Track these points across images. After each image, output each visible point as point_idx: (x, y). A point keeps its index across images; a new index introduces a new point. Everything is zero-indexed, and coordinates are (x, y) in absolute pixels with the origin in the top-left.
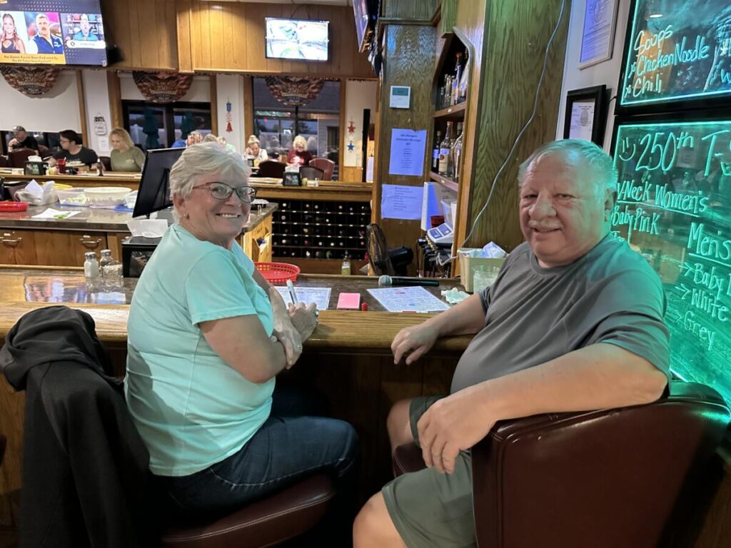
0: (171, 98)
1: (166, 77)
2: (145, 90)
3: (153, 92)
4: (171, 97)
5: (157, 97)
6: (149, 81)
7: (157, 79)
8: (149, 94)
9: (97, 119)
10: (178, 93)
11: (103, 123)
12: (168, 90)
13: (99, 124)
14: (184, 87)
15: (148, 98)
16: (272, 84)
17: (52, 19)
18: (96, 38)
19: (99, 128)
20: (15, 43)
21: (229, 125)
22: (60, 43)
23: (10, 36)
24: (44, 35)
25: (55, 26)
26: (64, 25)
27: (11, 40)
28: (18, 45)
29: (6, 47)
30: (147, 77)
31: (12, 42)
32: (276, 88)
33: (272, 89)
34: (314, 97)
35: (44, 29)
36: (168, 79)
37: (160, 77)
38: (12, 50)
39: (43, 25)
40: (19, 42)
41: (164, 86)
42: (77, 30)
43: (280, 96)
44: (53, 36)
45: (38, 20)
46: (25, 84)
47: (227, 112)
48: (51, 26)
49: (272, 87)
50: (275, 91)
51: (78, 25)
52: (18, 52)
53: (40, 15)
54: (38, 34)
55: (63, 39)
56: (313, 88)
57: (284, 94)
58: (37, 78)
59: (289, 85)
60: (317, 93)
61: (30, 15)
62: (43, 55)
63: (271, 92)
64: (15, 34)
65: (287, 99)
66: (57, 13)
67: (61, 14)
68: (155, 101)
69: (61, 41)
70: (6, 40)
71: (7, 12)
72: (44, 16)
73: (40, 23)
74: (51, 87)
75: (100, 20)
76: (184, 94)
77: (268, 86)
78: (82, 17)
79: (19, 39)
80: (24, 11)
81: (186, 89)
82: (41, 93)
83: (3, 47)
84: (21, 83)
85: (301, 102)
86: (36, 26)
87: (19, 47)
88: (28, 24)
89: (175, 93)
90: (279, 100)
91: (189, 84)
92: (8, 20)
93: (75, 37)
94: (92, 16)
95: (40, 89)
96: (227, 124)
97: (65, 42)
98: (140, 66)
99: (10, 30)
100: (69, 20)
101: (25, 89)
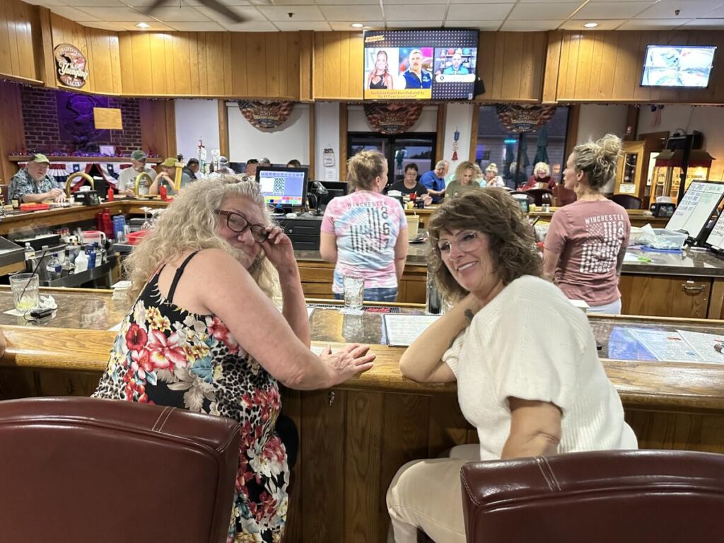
0: (398, 129)
1: (396, 108)
2: (375, 122)
3: (382, 123)
4: (400, 127)
5: (385, 128)
6: (379, 113)
7: (388, 110)
8: (378, 126)
9: (327, 151)
10: (406, 125)
11: (332, 154)
12: (398, 121)
13: (327, 156)
14: (414, 117)
15: (377, 130)
16: (502, 112)
17: (426, 54)
18: (467, 71)
19: (328, 159)
20: (384, 79)
21: (455, 154)
22: (429, 77)
23: (380, 73)
24: (415, 70)
25: (427, 61)
26: (437, 60)
27: (381, 76)
28: (386, 82)
29: (375, 83)
30: (377, 109)
31: (382, 78)
32: (506, 116)
33: (501, 117)
34: (545, 123)
35: (416, 64)
36: (398, 111)
37: (390, 108)
38: (380, 86)
39: (415, 61)
40: (389, 78)
41: (393, 117)
42: (448, 64)
43: (510, 123)
44: (424, 70)
45: (412, 55)
46: (259, 118)
47: (454, 141)
48: (424, 60)
49: (502, 114)
50: (505, 118)
51: (450, 59)
52: (386, 88)
53: (415, 50)
54: (409, 69)
55: (433, 72)
56: (545, 114)
57: (514, 121)
58: (271, 112)
59: (520, 112)
60: (548, 119)
61: (405, 51)
62: (409, 90)
63: (501, 120)
64: (386, 71)
65: (517, 126)
66: (432, 48)
67: (436, 49)
68: (383, 132)
69: (431, 76)
70: (376, 76)
71: (382, 49)
72: (419, 51)
73: (413, 59)
74: (285, 120)
75: (475, 53)
76: (412, 125)
77: (498, 113)
78: (456, 52)
79: (389, 75)
80: (400, 47)
81: (416, 119)
82: (273, 127)
83: (372, 83)
84: (256, 117)
85: (531, 128)
86: (408, 62)
87: (387, 83)
88: (401, 60)
89: (403, 124)
90: (508, 127)
91: (419, 114)
92: (382, 57)
93: (445, 71)
94: (467, 51)
95: (273, 122)
96: (453, 152)
97: (435, 76)
98: (499, 98)
99: (382, 66)
100: (443, 54)
101: (258, 123)
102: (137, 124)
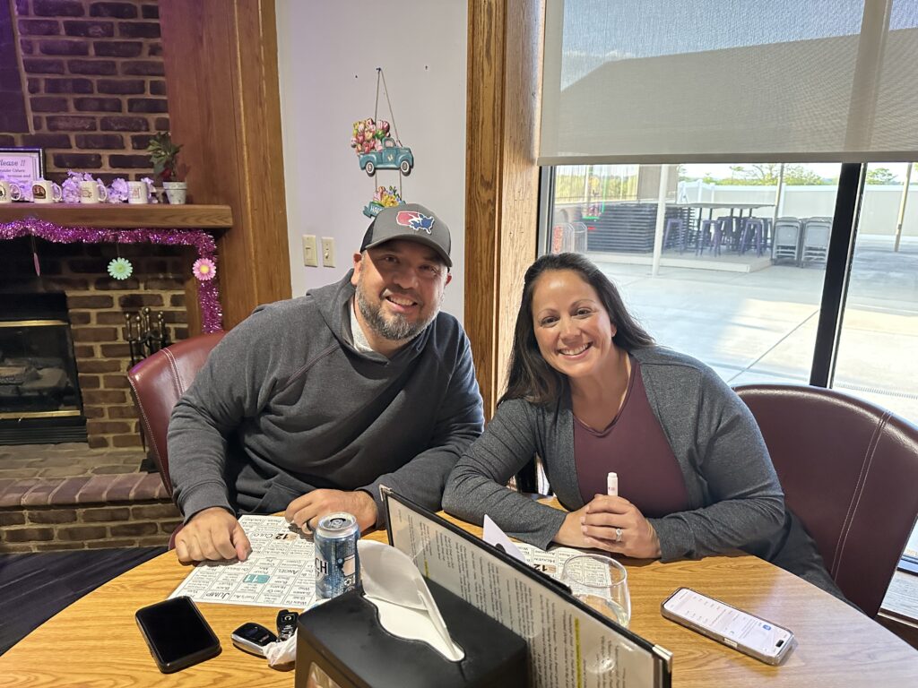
102: (147, 42)
